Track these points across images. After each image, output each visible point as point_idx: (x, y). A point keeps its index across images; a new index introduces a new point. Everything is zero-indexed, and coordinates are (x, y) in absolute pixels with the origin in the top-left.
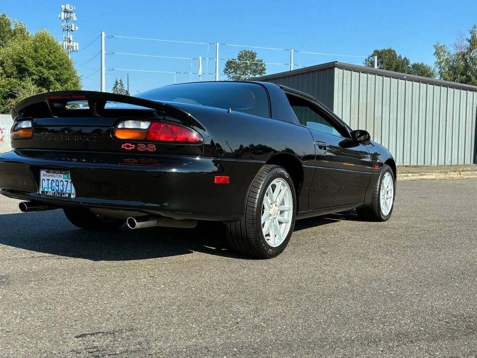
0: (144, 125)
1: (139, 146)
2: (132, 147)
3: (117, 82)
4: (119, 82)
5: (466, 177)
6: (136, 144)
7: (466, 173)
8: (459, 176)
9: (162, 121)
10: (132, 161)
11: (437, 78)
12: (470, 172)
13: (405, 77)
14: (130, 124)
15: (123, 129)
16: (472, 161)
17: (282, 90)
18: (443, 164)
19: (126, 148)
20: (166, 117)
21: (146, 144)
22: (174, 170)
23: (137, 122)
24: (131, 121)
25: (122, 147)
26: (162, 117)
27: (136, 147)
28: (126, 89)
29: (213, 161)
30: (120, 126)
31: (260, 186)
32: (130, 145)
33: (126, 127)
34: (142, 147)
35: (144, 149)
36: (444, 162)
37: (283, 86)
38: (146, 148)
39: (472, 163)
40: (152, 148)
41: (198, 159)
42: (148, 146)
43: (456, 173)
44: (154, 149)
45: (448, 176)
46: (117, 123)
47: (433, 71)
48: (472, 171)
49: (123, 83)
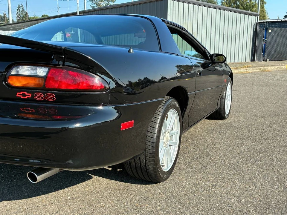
0: (41, 72)
1: (36, 95)
2: (29, 95)
3: (19, 5)
4: (21, 6)
5: (250, 71)
6: (33, 93)
7: (250, 68)
8: (246, 71)
9: (61, 66)
10: (29, 110)
11: (220, 4)
12: (252, 68)
13: (212, 6)
14: (24, 70)
15: (18, 75)
16: (250, 60)
17: (164, 22)
18: (233, 62)
19: (22, 97)
20: (65, 63)
21: (44, 93)
22: (78, 125)
23: (33, 67)
24: (26, 67)
25: (17, 95)
26: (61, 63)
27: (33, 96)
28: (26, 10)
29: (115, 109)
30: (13, 72)
31: (157, 121)
32: (26, 93)
33: (20, 73)
34: (39, 96)
35: (43, 98)
36: (233, 60)
37: (164, 19)
38: (45, 97)
39: (250, 61)
40: (51, 97)
41: (101, 108)
42: (47, 95)
43: (244, 69)
44: (54, 99)
45: (239, 71)
46: (9, 68)
47: (216, 1)
48: (253, 67)
49: (23, 6)
